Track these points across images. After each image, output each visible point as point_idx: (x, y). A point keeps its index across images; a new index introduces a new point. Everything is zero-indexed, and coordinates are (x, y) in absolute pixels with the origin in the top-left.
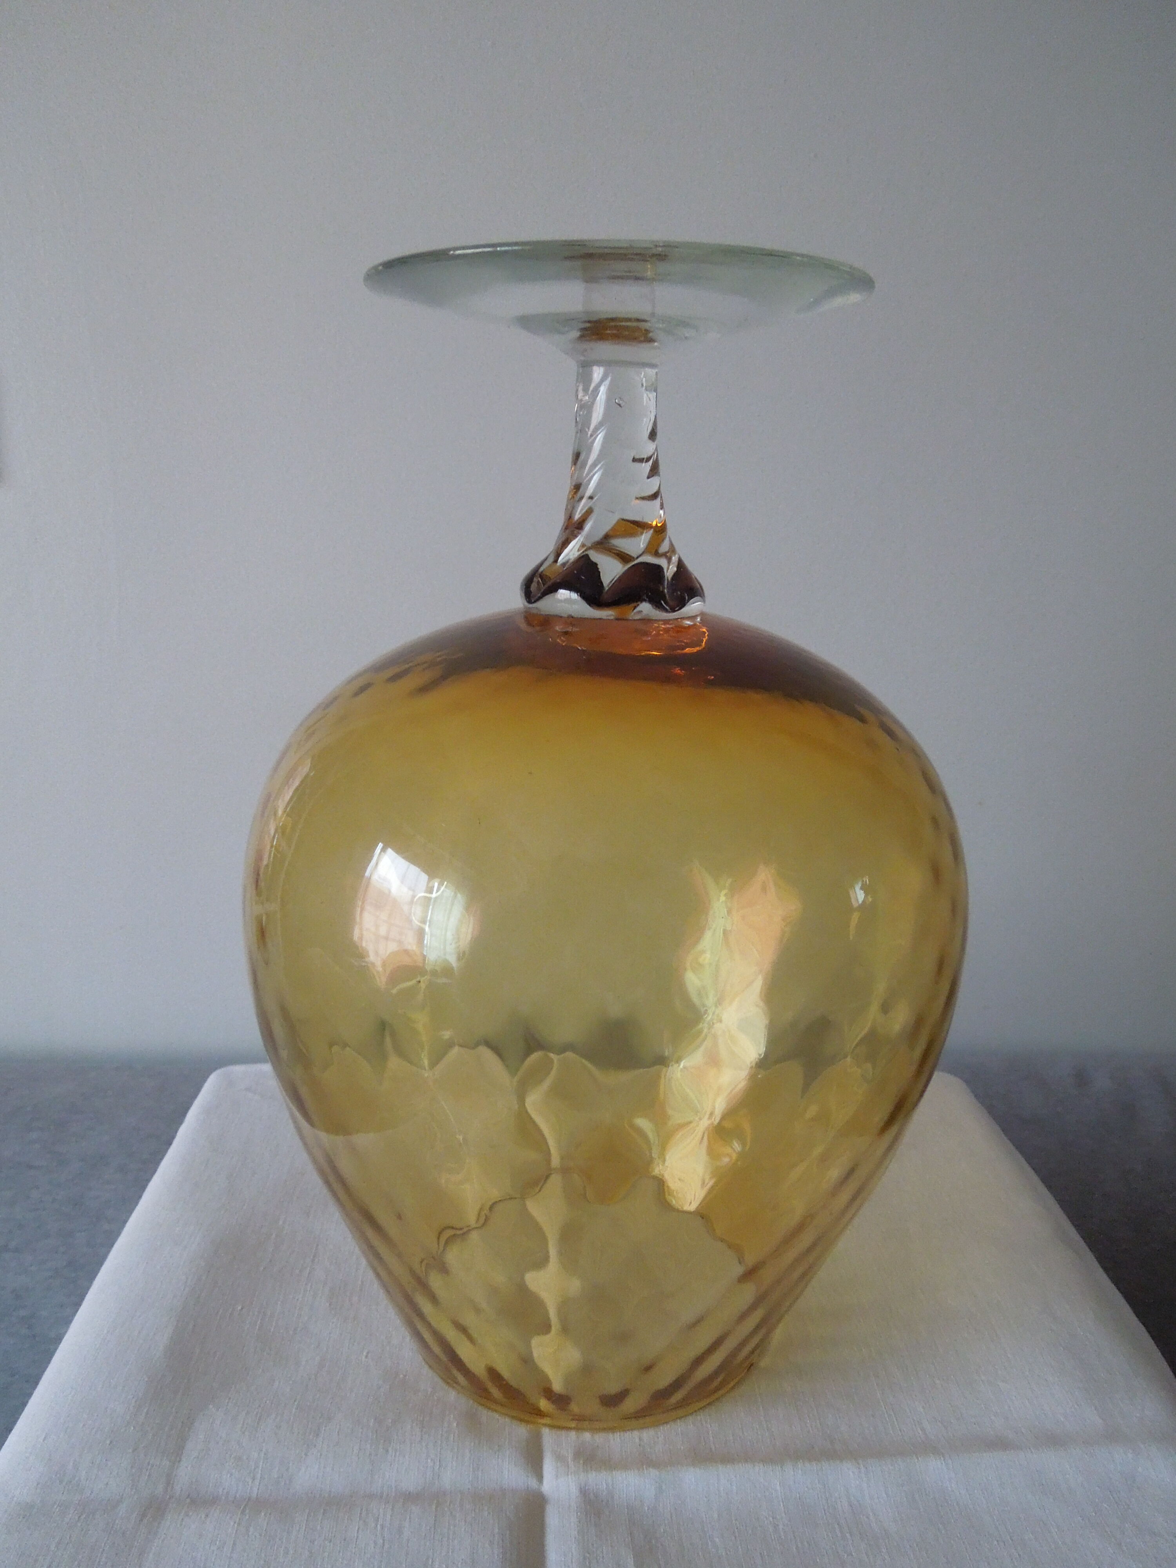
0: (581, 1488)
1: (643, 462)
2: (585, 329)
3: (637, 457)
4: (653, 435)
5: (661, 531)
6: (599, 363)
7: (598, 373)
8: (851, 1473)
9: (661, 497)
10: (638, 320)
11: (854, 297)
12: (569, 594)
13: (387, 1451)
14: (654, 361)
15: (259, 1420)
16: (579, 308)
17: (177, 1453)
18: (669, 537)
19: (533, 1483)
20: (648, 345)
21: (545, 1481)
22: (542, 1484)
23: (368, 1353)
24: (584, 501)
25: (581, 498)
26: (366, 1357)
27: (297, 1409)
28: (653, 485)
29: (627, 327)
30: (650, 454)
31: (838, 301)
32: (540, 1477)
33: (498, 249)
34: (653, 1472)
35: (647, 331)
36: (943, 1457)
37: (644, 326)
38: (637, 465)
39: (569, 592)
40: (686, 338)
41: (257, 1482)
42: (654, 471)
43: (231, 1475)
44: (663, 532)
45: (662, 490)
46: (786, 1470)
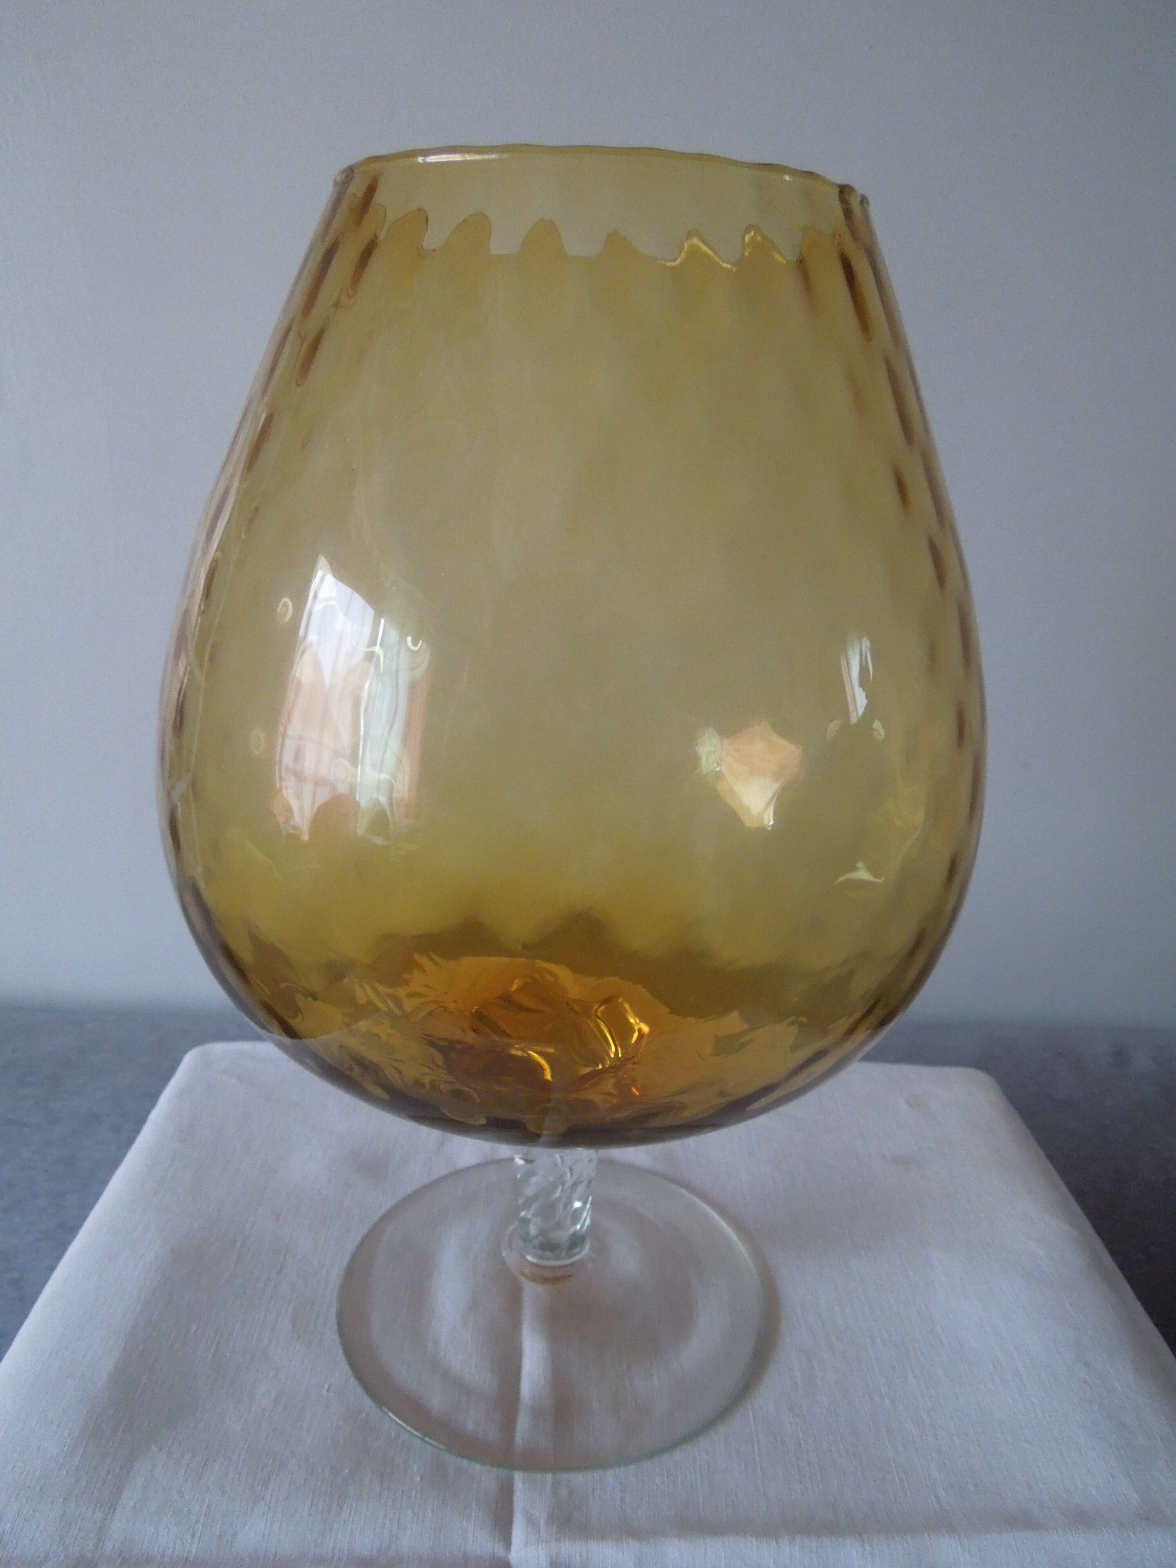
0: (551, 1559)
8: (854, 1552)
13: (341, 1508)
15: (205, 1464)
17: (111, 1505)
19: (500, 1551)
21: (514, 1547)
22: (510, 1551)
23: (330, 1386)
26: (328, 1390)
27: (247, 1452)
32: (507, 1542)
34: (634, 1544)
36: (958, 1535)
41: (196, 1540)
43: (169, 1530)
46: (782, 1546)
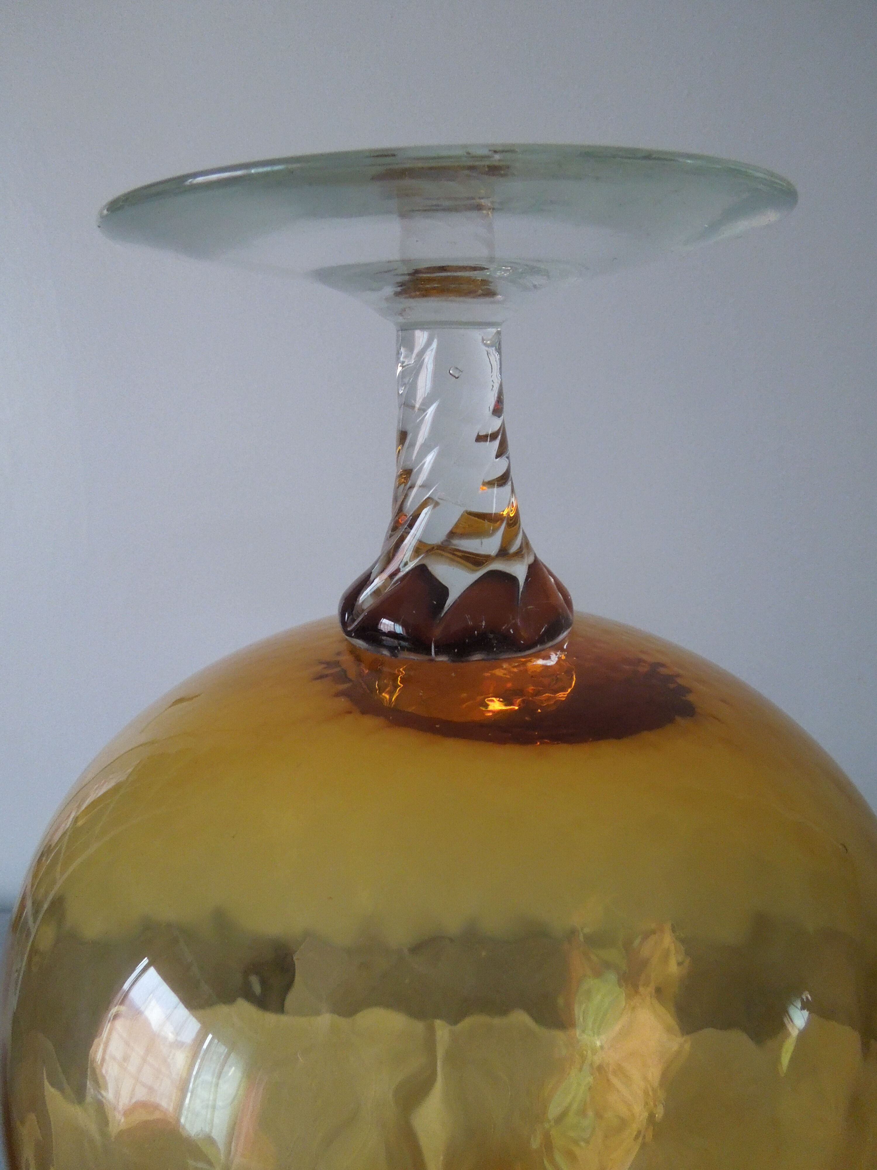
1: (486, 441)
2: (401, 284)
3: (482, 433)
4: (497, 411)
5: (513, 522)
6: (422, 326)
7: (421, 337)
9: (512, 483)
10: (475, 269)
11: (771, 216)
12: (393, 626)
14: (493, 319)
16: (396, 256)
18: (524, 533)
20: (488, 299)
24: (415, 490)
25: (412, 487)
28: (500, 467)
29: (456, 279)
30: (496, 429)
31: (742, 225)
33: (253, 171)
35: (484, 282)
37: (478, 275)
38: (482, 444)
39: (393, 623)
40: (535, 286)
42: (501, 452)
44: (515, 524)
45: (512, 474)
